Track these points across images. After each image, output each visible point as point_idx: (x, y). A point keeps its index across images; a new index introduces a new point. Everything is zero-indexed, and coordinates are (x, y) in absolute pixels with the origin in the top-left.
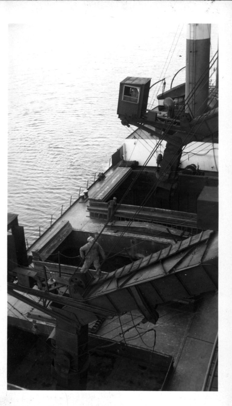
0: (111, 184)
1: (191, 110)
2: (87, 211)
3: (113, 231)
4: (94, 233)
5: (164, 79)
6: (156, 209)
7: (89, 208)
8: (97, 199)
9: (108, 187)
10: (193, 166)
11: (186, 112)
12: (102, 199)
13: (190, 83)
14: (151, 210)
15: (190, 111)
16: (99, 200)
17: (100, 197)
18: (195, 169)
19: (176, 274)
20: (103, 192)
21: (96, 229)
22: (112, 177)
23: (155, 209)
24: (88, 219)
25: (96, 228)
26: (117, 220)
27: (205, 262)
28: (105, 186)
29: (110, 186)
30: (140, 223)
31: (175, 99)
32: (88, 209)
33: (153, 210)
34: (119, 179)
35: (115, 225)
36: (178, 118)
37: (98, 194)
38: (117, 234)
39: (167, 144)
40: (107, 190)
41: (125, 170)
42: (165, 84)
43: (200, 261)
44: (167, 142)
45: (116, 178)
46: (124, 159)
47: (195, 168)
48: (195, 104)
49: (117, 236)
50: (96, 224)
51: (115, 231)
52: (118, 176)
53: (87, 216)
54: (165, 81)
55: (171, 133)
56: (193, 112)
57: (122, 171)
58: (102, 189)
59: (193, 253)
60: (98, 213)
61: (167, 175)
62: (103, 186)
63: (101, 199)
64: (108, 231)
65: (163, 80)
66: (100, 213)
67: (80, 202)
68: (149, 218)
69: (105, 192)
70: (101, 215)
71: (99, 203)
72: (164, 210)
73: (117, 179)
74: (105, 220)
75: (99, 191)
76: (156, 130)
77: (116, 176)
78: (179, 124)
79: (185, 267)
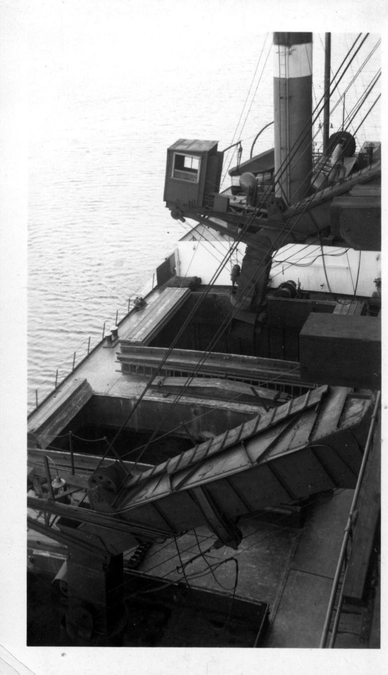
0: (157, 315)
1: (285, 192)
2: (116, 362)
3: (161, 395)
4: (130, 398)
5: (240, 143)
6: (233, 355)
7: (121, 356)
8: (133, 340)
9: (151, 321)
10: (290, 283)
11: (277, 196)
12: (141, 340)
13: (281, 148)
14: (224, 358)
15: (284, 194)
16: (136, 343)
17: (138, 338)
18: (294, 289)
19: (269, 464)
20: (143, 329)
21: (132, 393)
22: (158, 304)
23: (231, 356)
24: (120, 375)
25: (132, 390)
26: (168, 376)
27: (316, 443)
28: (147, 319)
29: (154, 318)
30: (206, 379)
31: (259, 175)
32: (119, 358)
33: (228, 358)
34: (170, 308)
35: (165, 384)
36: (264, 206)
37: (134, 332)
38: (168, 399)
39: (247, 248)
40: (150, 326)
41: (179, 293)
42: (241, 150)
43: (308, 441)
44: (248, 245)
45: (165, 305)
46: (178, 274)
47: (294, 286)
48: (291, 182)
49: (168, 402)
50: (133, 383)
51: (166, 395)
52: (168, 301)
53: (117, 371)
54: (241, 146)
55: (253, 230)
56: (288, 194)
57: (175, 293)
58: (141, 324)
59: (296, 427)
60: (135, 364)
61: (249, 299)
62: (143, 320)
63: (139, 340)
64: (152, 395)
65: (237, 144)
66: (139, 364)
67: (104, 347)
68: (220, 372)
69: (147, 329)
70: (141, 368)
71: (137, 347)
72: (245, 356)
73: (166, 307)
74: (147, 376)
75: (136, 327)
76: (228, 225)
77: (164, 303)
78: (265, 216)
79: (284, 451)
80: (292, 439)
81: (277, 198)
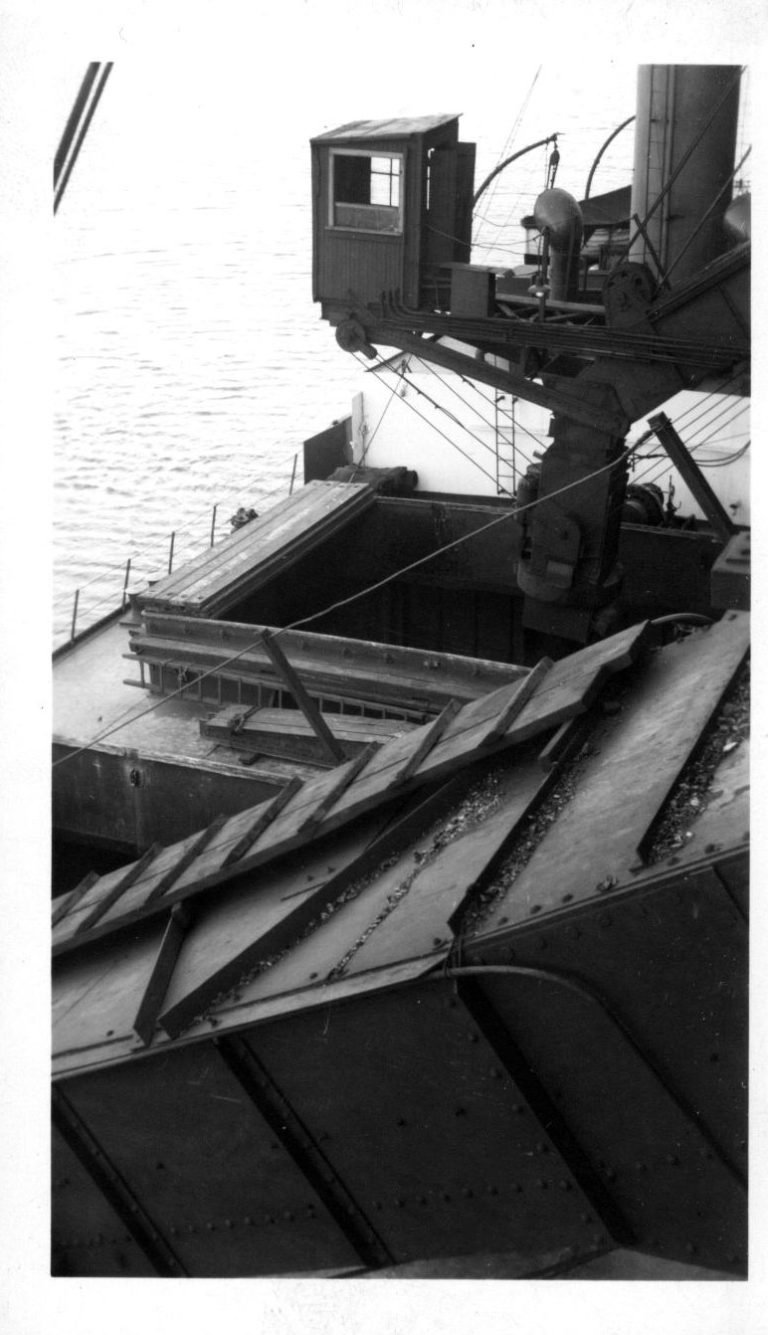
0: (265, 543)
1: (656, 247)
2: (125, 656)
3: (238, 756)
4: (120, 754)
5: (554, 138)
6: (450, 656)
7: (140, 641)
8: (178, 600)
9: (243, 556)
10: (648, 489)
11: (635, 254)
12: (199, 601)
14: (426, 663)
15: (653, 253)
16: (186, 609)
17: (193, 596)
18: (658, 508)
20: (217, 573)
21: (158, 746)
22: (277, 516)
23: (445, 659)
24: (140, 695)
25: (161, 739)
26: (265, 705)
28: (233, 552)
29: (256, 550)
30: (368, 720)
32: (134, 647)
33: (436, 664)
34: (305, 527)
35: (249, 727)
36: (595, 298)
37: (187, 581)
38: (252, 769)
40: (235, 568)
41: (341, 494)
42: (555, 159)
44: (555, 414)
45: (293, 520)
46: (356, 458)
47: (658, 498)
48: (671, 218)
49: (227, 774)
50: (169, 720)
51: (248, 757)
52: (305, 512)
53: (127, 682)
54: (556, 146)
55: (567, 367)
56: (663, 253)
57: (329, 494)
58: (215, 562)
60: (176, 665)
62: (224, 552)
63: (195, 600)
64: (213, 755)
65: (547, 141)
66: (186, 666)
67: (123, 624)
68: (411, 702)
69: (226, 573)
71: (188, 619)
72: (487, 662)
73: (294, 526)
74: (208, 700)
75: (197, 569)
77: (293, 516)
78: (599, 319)
79: (315, 984)
80: (382, 918)
81: (634, 264)
